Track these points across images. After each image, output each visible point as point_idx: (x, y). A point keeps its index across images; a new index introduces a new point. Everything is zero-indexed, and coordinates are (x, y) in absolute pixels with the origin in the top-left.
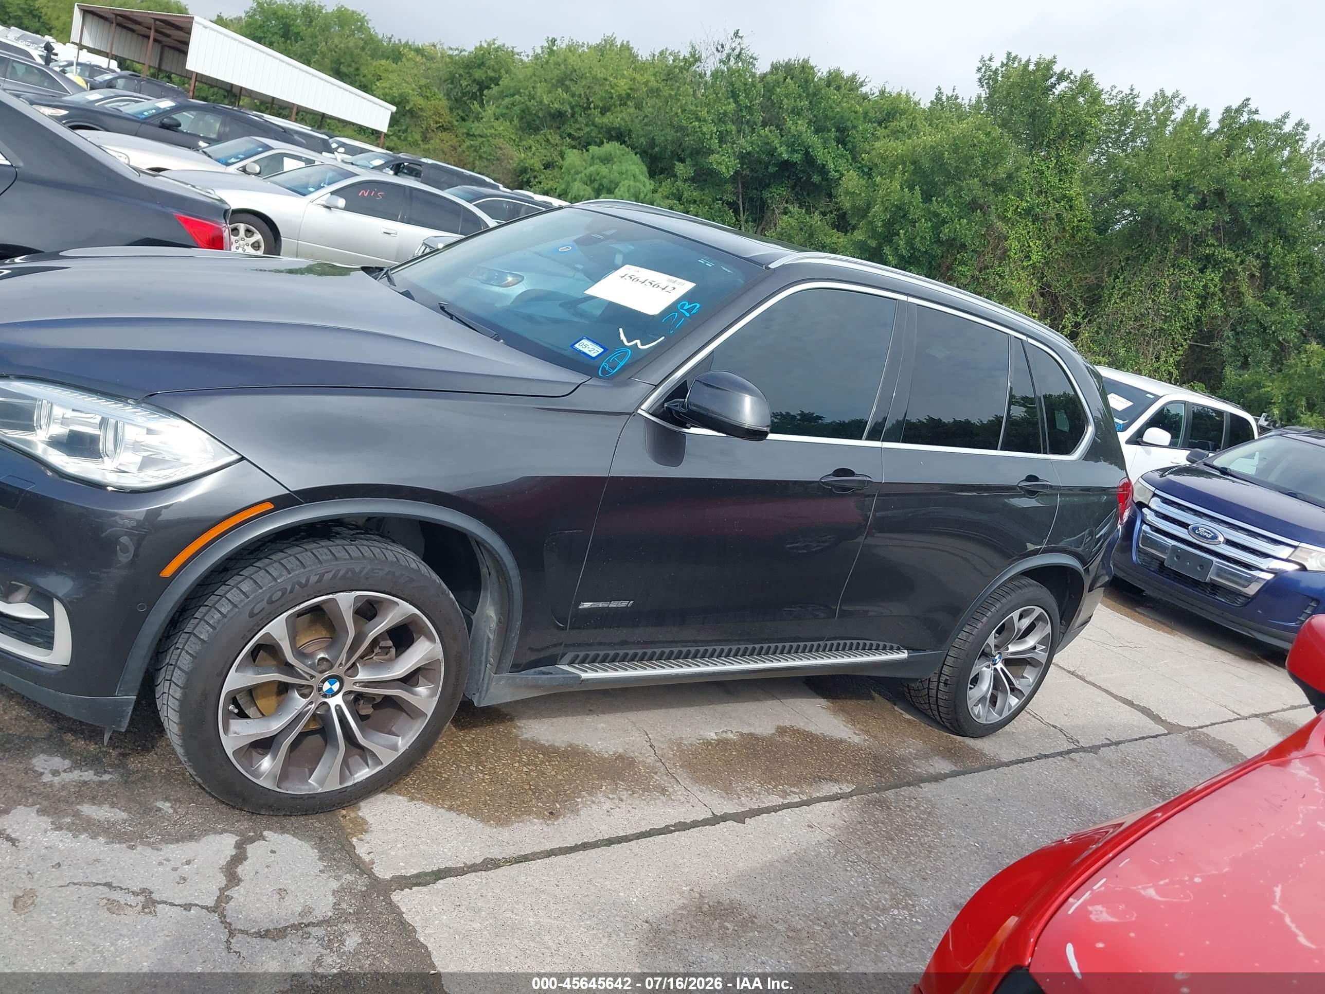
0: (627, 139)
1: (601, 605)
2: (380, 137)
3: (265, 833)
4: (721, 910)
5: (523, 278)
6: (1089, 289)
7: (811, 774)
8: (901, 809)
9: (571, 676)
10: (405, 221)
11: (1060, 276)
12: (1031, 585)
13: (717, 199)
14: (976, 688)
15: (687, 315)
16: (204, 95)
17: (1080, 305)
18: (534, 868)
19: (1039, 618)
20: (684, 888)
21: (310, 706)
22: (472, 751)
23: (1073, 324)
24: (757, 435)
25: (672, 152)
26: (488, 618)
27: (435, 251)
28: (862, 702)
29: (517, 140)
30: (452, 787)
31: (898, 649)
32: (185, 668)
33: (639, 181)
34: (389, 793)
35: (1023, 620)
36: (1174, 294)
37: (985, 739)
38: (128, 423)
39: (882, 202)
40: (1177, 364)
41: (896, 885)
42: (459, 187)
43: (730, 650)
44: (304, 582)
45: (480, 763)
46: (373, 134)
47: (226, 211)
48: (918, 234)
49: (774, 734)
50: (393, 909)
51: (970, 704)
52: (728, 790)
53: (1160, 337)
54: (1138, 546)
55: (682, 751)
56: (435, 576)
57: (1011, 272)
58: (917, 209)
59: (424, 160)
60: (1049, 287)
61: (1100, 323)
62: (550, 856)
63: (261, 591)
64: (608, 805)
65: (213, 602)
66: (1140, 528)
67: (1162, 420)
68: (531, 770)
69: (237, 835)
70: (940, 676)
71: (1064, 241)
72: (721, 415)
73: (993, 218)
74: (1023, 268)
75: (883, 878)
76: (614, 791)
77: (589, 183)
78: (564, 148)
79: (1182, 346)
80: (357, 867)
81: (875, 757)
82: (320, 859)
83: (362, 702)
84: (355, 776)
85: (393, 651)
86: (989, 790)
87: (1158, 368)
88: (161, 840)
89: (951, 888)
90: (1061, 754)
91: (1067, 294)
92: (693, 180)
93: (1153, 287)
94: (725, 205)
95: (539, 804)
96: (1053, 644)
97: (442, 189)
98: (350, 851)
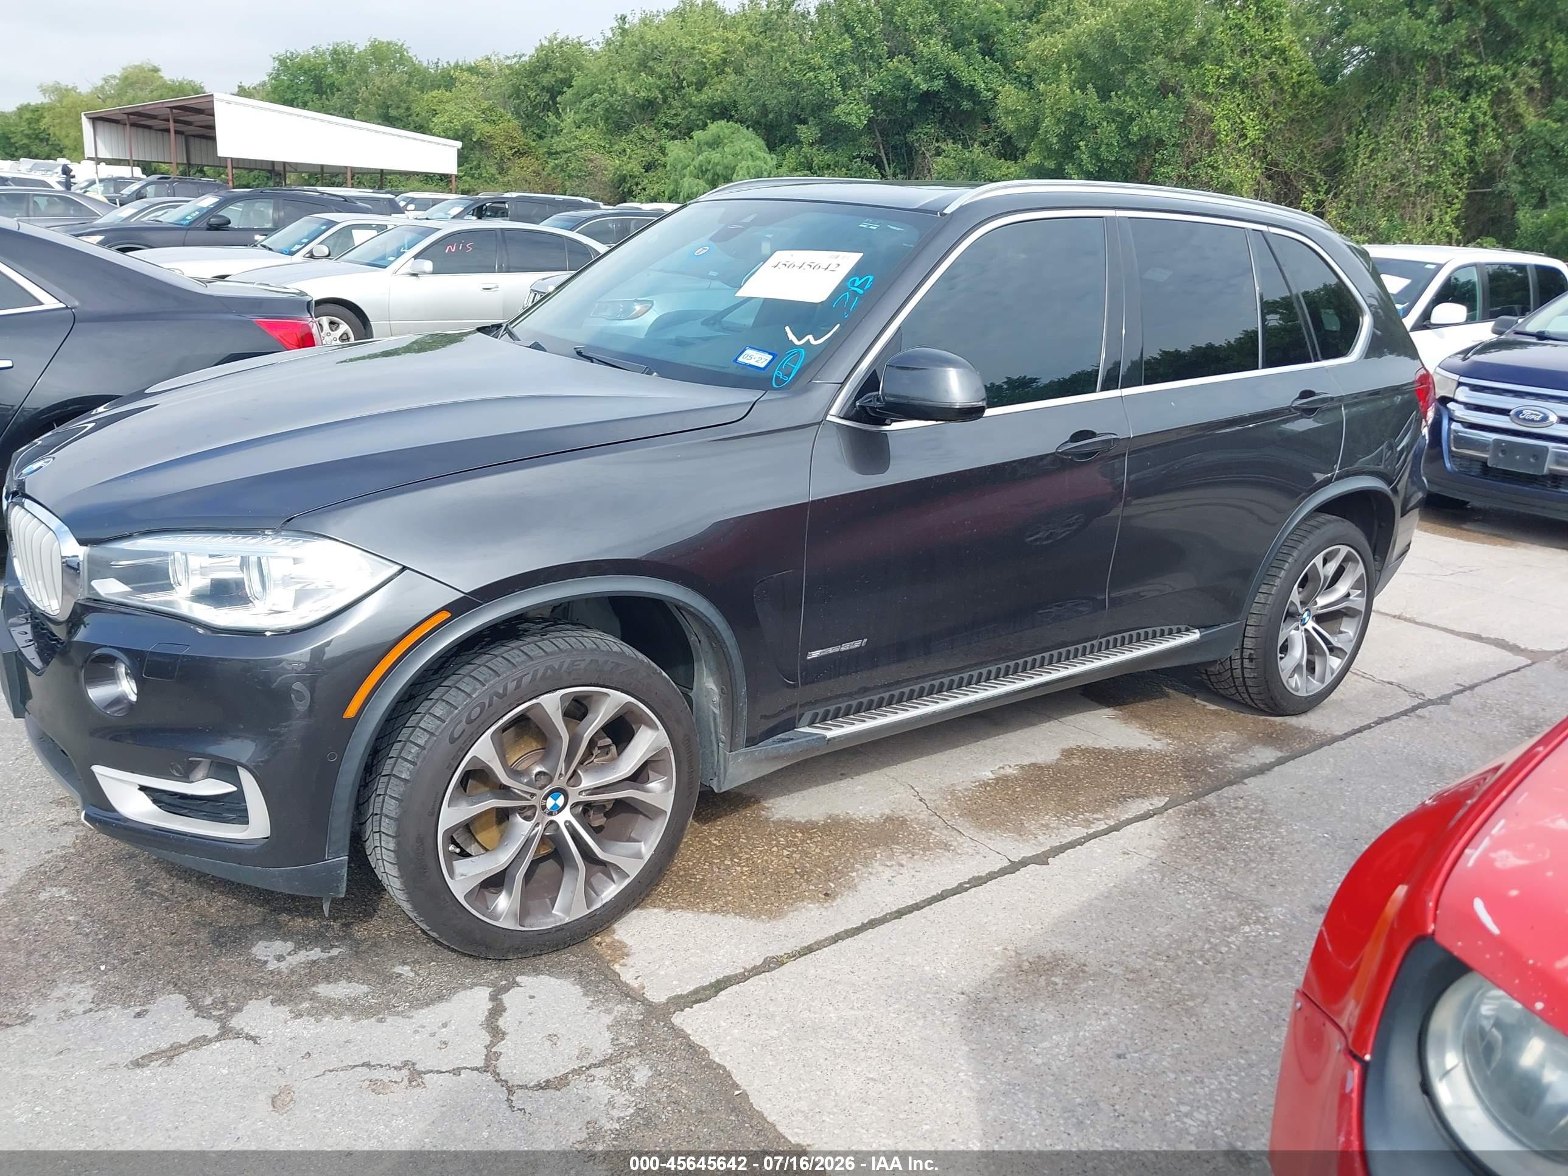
0: (733, 113)
1: (831, 650)
2: (451, 181)
3: (519, 979)
4: (1045, 965)
5: (652, 302)
6: (1327, 156)
7: (1113, 795)
8: (1228, 813)
9: (815, 737)
10: (504, 269)
11: (1288, 148)
12: (1330, 521)
13: (854, 158)
14: (1287, 657)
15: (861, 292)
16: (244, 183)
17: (1319, 177)
18: (822, 958)
19: (1348, 558)
20: (996, 949)
21: (537, 829)
22: (722, 844)
23: (1315, 203)
24: (972, 413)
25: (789, 115)
26: (709, 691)
27: (546, 297)
28: (1154, 703)
29: (607, 146)
30: (710, 887)
31: (1187, 630)
32: (393, 815)
33: (758, 158)
34: (643, 908)
35: (1328, 565)
36: (1435, 136)
37: (1310, 714)
38: (271, 557)
39: (1052, 113)
40: (1456, 221)
41: (1240, 899)
42: (554, 216)
43: (990, 672)
44: (501, 692)
45: (735, 855)
46: (441, 180)
47: (309, 303)
48: (1102, 141)
49: (1060, 759)
50: (678, 1033)
51: (1284, 676)
52: (1020, 830)
53: (1427, 194)
54: (1450, 451)
55: (958, 799)
56: (641, 656)
57: (1226, 159)
58: (1095, 112)
59: (507, 195)
60: (1277, 165)
61: (1348, 195)
62: (836, 941)
63: (456, 711)
64: (888, 873)
65: (407, 736)
66: (1449, 428)
67: (1451, 292)
68: (793, 852)
69: (488, 987)
70: (1242, 652)
71: (1285, 105)
72: (925, 400)
73: (1190, 98)
74: (1239, 151)
75: (1224, 894)
76: (891, 857)
77: (700, 176)
78: (663, 141)
79: (1457, 197)
80: (627, 995)
81: (1184, 761)
82: (585, 995)
83: (592, 812)
84: (603, 896)
85: (614, 748)
86: (1327, 771)
87: (1433, 232)
88: (410, 1007)
89: (1306, 890)
90: (1405, 713)
91: (1300, 169)
92: (821, 141)
93: (1407, 134)
94: (865, 161)
95: (812, 887)
96: (1370, 586)
97: (537, 223)
98: (614, 979)
